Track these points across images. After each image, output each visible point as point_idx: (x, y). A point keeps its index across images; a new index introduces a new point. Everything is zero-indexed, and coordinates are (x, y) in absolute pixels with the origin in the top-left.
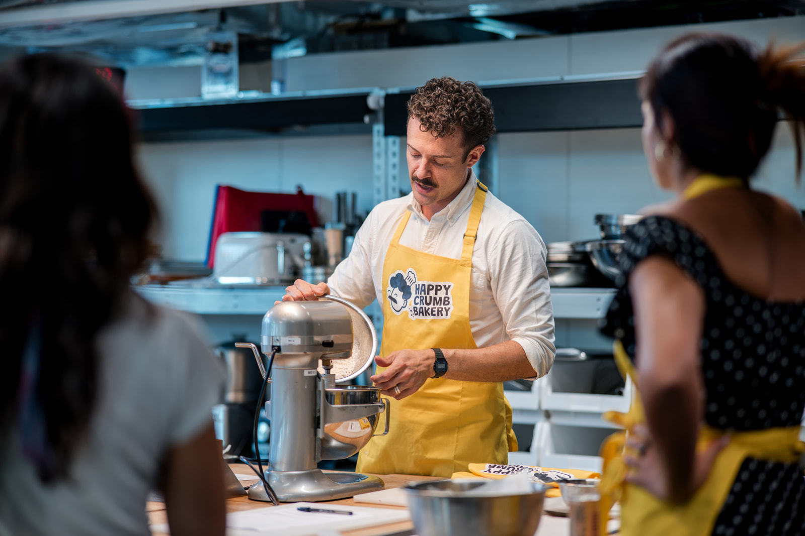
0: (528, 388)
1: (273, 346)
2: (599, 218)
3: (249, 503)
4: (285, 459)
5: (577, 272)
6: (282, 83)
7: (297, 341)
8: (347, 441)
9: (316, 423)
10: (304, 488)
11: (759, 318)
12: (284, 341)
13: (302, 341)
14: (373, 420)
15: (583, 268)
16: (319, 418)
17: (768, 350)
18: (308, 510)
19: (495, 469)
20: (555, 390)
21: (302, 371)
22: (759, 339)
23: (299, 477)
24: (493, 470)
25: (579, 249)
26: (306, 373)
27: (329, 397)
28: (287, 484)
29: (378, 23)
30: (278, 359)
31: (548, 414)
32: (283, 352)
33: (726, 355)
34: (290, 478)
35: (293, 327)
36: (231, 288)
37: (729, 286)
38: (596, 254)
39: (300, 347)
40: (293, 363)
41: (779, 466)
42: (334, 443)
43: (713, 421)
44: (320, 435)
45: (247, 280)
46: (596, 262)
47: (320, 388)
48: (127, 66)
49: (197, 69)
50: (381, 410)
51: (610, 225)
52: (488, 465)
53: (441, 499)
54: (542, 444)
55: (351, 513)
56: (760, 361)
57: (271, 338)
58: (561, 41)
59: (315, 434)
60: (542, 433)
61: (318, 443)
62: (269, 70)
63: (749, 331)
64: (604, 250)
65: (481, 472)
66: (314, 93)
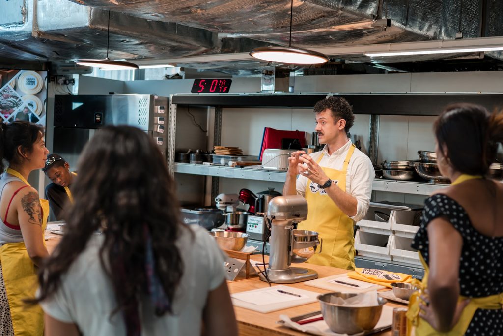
0: (387, 220)
1: (272, 216)
2: (419, 152)
3: (259, 282)
4: (276, 264)
5: (409, 174)
6: (293, 87)
7: (282, 214)
8: (303, 256)
9: (289, 249)
10: (284, 278)
11: (488, 247)
12: (277, 214)
13: (284, 215)
14: (315, 248)
15: (412, 172)
16: (291, 247)
17: (492, 261)
18: (282, 292)
19: (366, 271)
20: (397, 223)
21: (284, 227)
22: (487, 256)
23: (281, 272)
24: (365, 272)
25: (411, 165)
26: (286, 228)
27: (295, 238)
28: (275, 276)
29: (334, 63)
30: (274, 222)
31: (394, 232)
32: (276, 219)
33: (473, 254)
34: (277, 273)
35: (281, 208)
36: (268, 171)
37: (474, 232)
38: (417, 167)
39: (284, 217)
40: (280, 224)
41: (493, 311)
42: (297, 257)
43: (462, 293)
44: (291, 254)
45: (275, 168)
46: (417, 170)
47: (292, 234)
48: (232, 79)
49: (260, 79)
50: (318, 244)
51: (424, 156)
52: (363, 269)
53: (335, 307)
54: (391, 244)
55: (300, 296)
56: (488, 266)
57: (271, 212)
58: (408, 75)
59: (289, 254)
60: (392, 240)
61: (290, 258)
62: (288, 81)
63: (483, 252)
64: (421, 166)
65: (360, 272)
66: (304, 94)
